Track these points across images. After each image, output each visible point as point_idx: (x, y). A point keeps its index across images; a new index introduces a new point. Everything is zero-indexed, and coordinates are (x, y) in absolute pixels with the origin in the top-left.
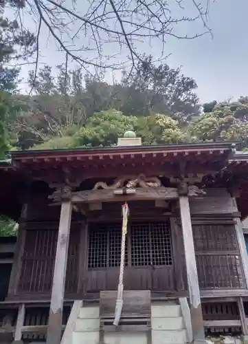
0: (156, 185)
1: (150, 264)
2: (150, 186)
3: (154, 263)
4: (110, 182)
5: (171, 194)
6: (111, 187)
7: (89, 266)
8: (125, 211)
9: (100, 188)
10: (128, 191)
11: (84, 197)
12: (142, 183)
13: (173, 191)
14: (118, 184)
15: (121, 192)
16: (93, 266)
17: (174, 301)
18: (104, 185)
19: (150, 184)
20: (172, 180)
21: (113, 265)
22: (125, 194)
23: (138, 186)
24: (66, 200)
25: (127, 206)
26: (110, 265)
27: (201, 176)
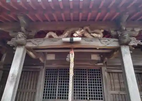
0: (99, 36)
1: (87, 99)
2: (93, 37)
3: (90, 99)
4: (60, 33)
5: (112, 43)
7: (43, 98)
8: (72, 57)
9: (51, 37)
10: (75, 39)
11: (36, 43)
12: (87, 34)
13: (114, 41)
14: (66, 34)
15: (68, 39)
16: (46, 98)
18: (54, 35)
19: (94, 35)
20: (113, 32)
21: (60, 98)
22: (72, 42)
23: (83, 36)
24: (20, 45)
25: (73, 53)
26: (58, 98)
27: (138, 30)
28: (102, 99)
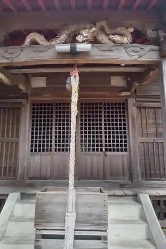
0: (125, 40)
1: (101, 150)
2: (114, 42)
3: (106, 150)
4: (50, 35)
5: (148, 54)
6: (53, 43)
7: (32, 150)
8: (74, 82)
9: (34, 43)
10: (80, 47)
12: (102, 37)
13: (152, 50)
14: (63, 37)
15: (66, 48)
16: (36, 150)
17: (131, 197)
18: (40, 38)
19: (115, 39)
20: (150, 33)
21: (59, 150)
22: (74, 53)
23: (95, 41)
26: (56, 151)
28: (126, 150)
